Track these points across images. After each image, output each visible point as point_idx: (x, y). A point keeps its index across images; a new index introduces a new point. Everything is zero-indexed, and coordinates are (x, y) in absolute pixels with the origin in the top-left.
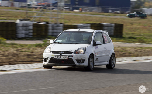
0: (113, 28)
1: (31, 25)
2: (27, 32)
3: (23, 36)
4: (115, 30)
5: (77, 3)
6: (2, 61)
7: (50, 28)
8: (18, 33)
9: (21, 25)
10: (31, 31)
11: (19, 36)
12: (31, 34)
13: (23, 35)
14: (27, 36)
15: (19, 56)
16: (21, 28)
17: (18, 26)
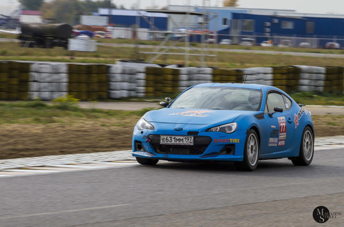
0: (322, 76)
1: (143, 70)
2: (133, 86)
3: (125, 94)
4: (326, 80)
5: (268, 30)
6: (46, 145)
7: (184, 77)
8: (112, 87)
9: (119, 71)
10: (142, 82)
11: (115, 94)
12: (140, 90)
13: (125, 92)
14: (133, 94)
15: (92, 136)
16: (119, 77)
17: (113, 72)
